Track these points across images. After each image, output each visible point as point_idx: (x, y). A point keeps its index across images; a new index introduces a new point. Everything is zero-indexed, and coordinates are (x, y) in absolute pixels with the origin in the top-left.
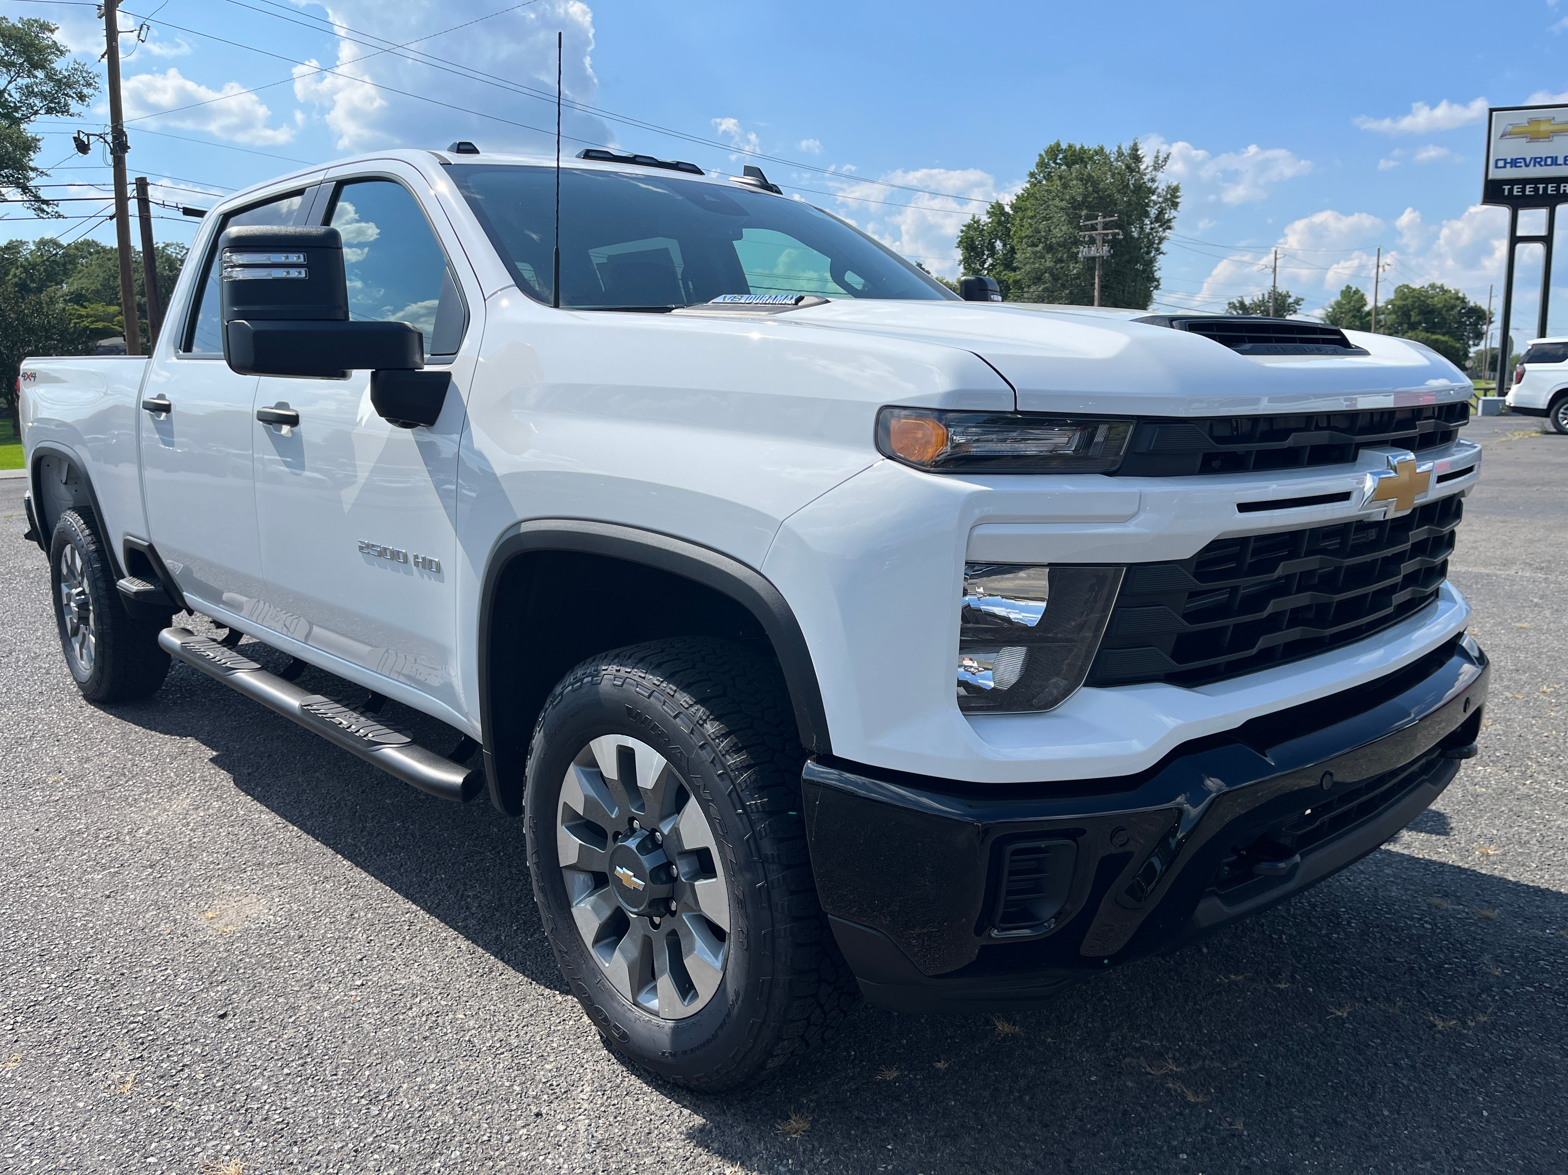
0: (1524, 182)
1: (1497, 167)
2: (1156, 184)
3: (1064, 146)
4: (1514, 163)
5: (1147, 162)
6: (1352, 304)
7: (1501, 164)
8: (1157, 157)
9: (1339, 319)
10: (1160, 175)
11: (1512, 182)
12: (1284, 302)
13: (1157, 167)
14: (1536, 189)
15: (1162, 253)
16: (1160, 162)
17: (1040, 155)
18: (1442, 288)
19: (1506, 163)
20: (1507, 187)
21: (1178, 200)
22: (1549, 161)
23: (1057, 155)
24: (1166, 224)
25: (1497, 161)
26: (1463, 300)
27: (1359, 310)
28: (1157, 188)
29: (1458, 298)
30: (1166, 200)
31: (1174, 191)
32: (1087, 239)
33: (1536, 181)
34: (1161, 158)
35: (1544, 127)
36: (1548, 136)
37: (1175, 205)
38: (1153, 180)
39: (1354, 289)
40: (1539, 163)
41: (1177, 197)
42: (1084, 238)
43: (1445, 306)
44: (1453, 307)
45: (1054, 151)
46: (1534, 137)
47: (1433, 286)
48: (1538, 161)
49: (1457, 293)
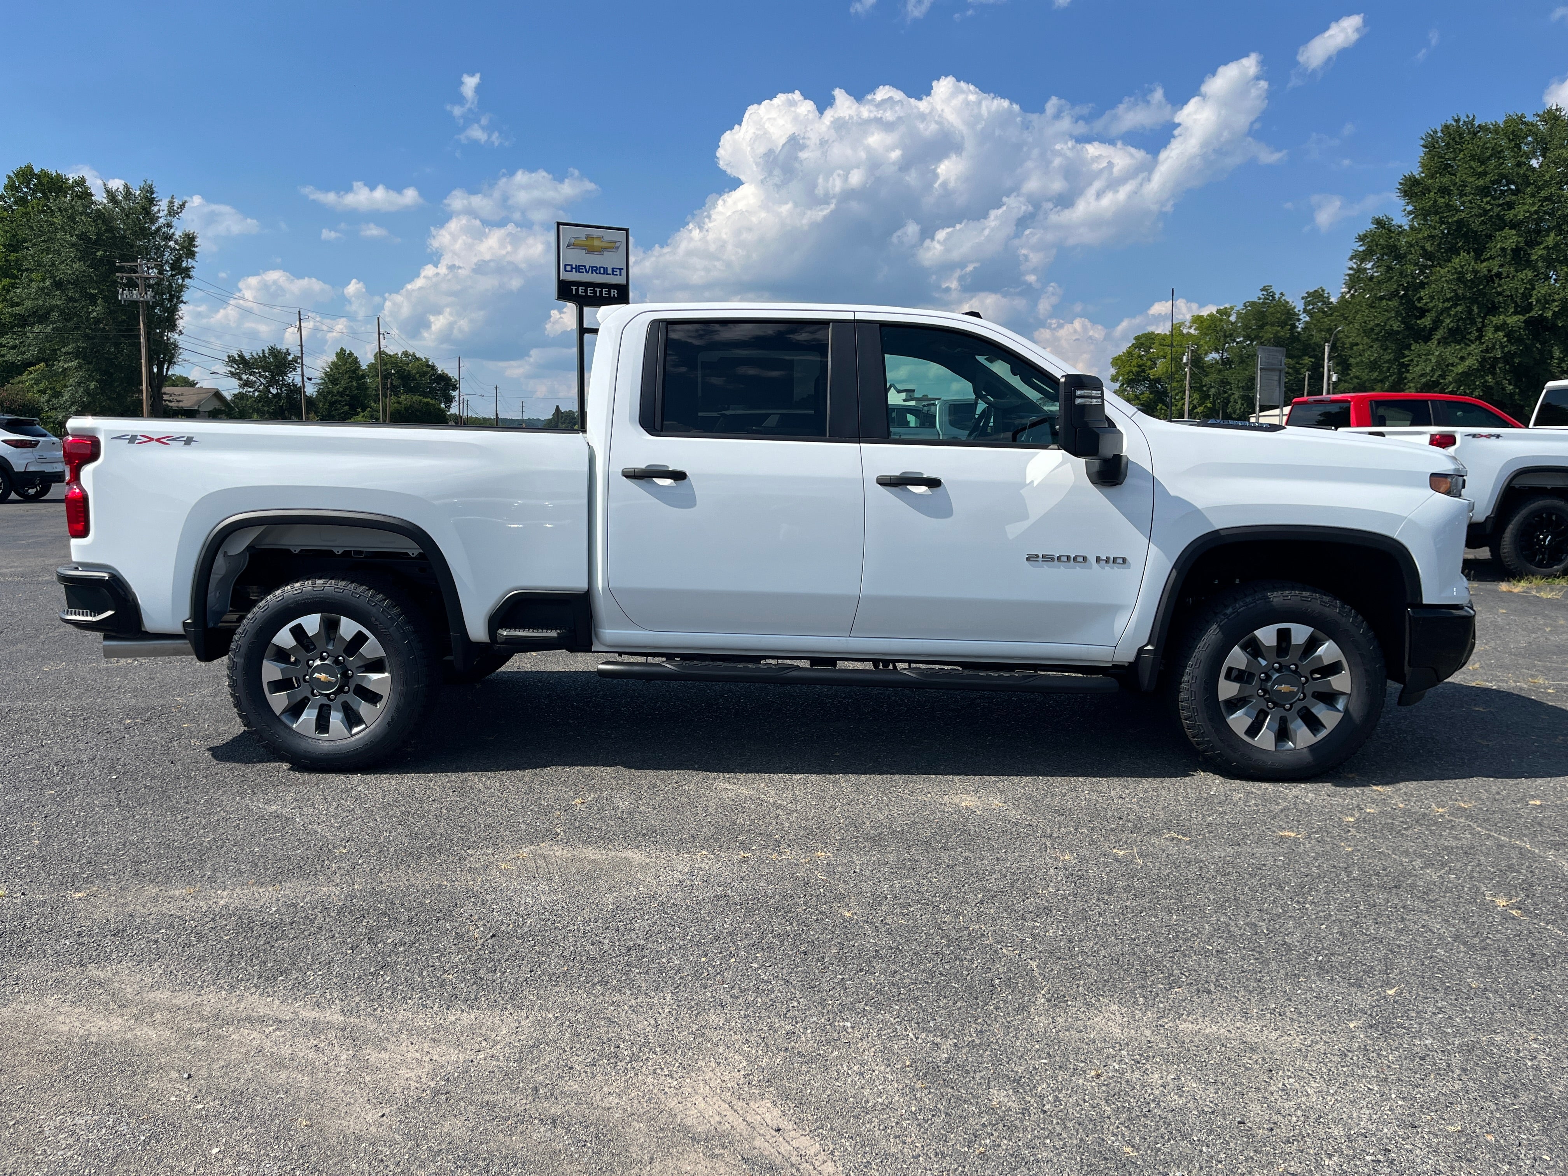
0: (586, 285)
1: (566, 271)
2: (172, 231)
3: (37, 171)
4: (578, 269)
5: (161, 207)
6: (348, 365)
7: (568, 268)
8: (171, 203)
9: (337, 379)
10: (175, 222)
11: (578, 284)
12: (285, 359)
13: (172, 212)
14: (595, 292)
15: (182, 302)
16: (175, 208)
17: (9, 177)
18: (414, 355)
19: (572, 268)
20: (574, 288)
21: (195, 249)
22: (602, 271)
23: (30, 180)
24: (186, 273)
25: (566, 265)
26: (433, 368)
27: (354, 371)
28: (173, 234)
29: (428, 366)
30: (182, 248)
31: (190, 239)
32: (125, 281)
33: (594, 285)
34: (176, 204)
35: (596, 243)
36: (601, 250)
37: (191, 254)
38: (169, 226)
39: (348, 352)
40: (595, 271)
41: (194, 246)
42: (122, 279)
43: (418, 373)
44: (424, 374)
45: (26, 174)
46: (591, 250)
47: (405, 354)
48: (595, 269)
49: (427, 361)
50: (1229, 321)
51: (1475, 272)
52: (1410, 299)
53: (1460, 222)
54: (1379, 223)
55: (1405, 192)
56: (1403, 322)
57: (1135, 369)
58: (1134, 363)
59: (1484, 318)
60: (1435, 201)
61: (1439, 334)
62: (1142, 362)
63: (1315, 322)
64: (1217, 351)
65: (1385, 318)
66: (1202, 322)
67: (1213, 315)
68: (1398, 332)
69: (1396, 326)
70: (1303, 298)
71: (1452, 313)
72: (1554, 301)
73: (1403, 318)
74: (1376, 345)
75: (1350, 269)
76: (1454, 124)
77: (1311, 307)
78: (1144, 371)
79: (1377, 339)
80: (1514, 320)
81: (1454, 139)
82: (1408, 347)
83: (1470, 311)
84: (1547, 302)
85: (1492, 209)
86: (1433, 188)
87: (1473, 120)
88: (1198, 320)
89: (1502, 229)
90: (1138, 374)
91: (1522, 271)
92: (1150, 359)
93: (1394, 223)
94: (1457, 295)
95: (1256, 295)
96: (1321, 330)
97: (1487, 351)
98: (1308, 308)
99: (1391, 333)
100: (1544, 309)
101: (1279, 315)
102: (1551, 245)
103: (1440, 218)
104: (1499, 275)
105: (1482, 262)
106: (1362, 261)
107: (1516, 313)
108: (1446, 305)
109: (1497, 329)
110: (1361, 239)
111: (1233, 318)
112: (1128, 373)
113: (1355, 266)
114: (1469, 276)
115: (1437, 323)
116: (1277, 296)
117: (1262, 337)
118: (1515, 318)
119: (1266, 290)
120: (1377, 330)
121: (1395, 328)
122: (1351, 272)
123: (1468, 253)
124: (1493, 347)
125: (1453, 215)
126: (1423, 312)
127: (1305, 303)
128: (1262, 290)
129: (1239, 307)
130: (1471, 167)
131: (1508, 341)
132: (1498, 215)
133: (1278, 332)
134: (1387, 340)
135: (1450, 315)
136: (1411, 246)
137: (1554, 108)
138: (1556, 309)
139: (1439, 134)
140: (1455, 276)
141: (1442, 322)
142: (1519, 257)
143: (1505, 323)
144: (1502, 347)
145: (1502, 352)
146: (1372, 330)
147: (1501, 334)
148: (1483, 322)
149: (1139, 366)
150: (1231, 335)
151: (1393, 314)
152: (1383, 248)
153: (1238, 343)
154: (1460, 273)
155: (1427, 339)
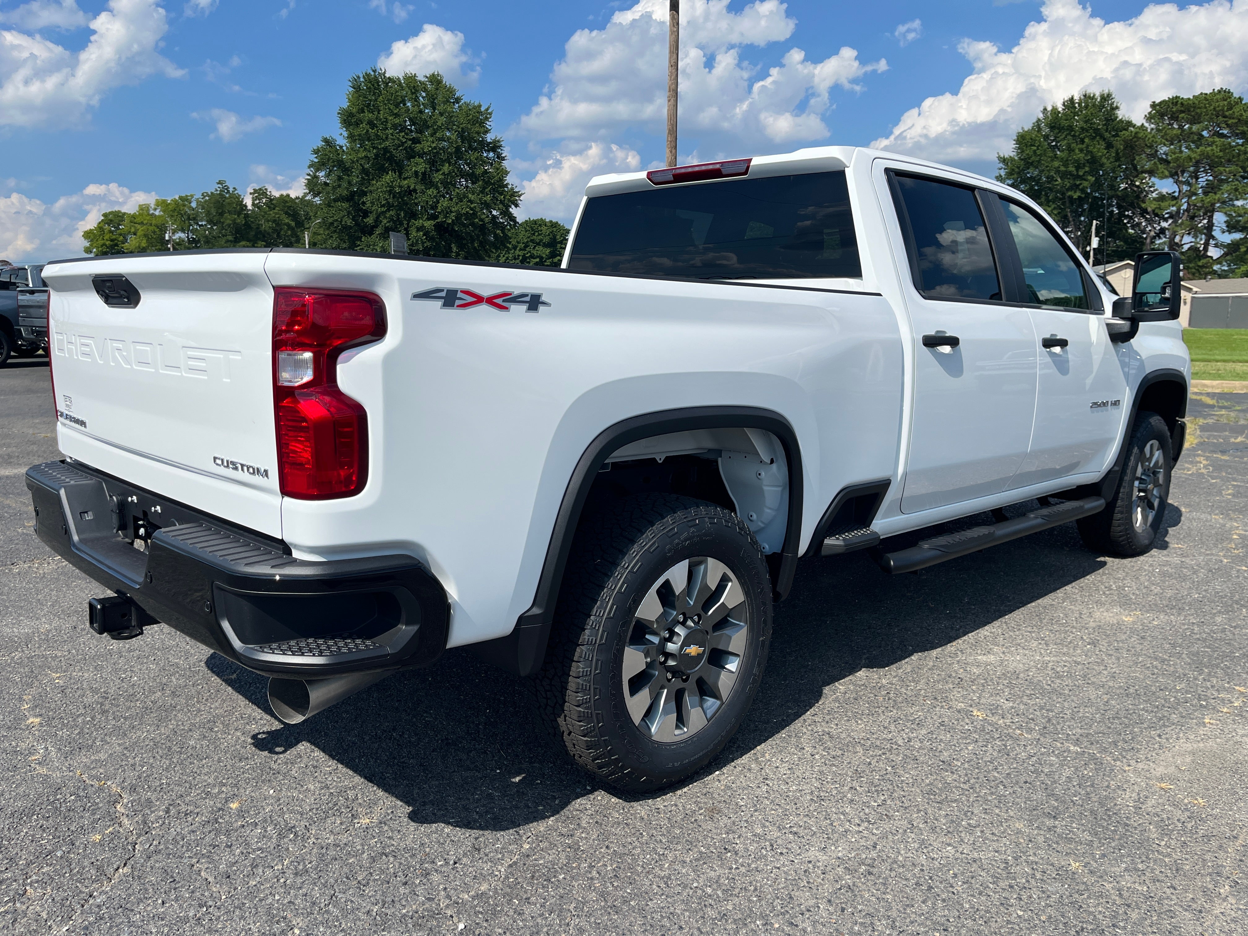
50: (191, 207)
51: (400, 187)
52: (355, 203)
53: (386, 150)
54: (326, 141)
55: (345, 120)
56: (353, 220)
57: (108, 243)
58: (107, 237)
59: (409, 221)
60: (368, 131)
61: (378, 231)
62: (114, 237)
63: (263, 214)
64: (183, 231)
65: (341, 215)
66: (167, 205)
67: (177, 201)
68: (351, 227)
69: (349, 222)
70: (251, 194)
71: (388, 216)
72: (451, 212)
73: (354, 217)
74: (335, 236)
75: (309, 175)
76: (373, 73)
77: (258, 201)
78: (117, 245)
79: (335, 231)
80: (429, 224)
81: (373, 85)
82: (360, 239)
83: (398, 215)
84: (447, 213)
85: (406, 142)
86: (365, 120)
87: (385, 72)
88: (162, 204)
89: (414, 158)
90: (112, 247)
91: (429, 189)
92: (121, 235)
93: (337, 143)
94: (388, 203)
95: (213, 188)
96: (268, 221)
97: (412, 245)
98: (256, 202)
99: (346, 228)
100: (446, 217)
101: (235, 206)
102: (446, 172)
103: (372, 144)
104: (415, 190)
105: (405, 179)
106: (318, 170)
107: (428, 219)
108: (383, 209)
109: (419, 229)
110: (316, 152)
111: (194, 205)
112: (102, 246)
113: (311, 173)
114: (397, 190)
115: (377, 221)
116: (231, 190)
117: (223, 223)
118: (429, 222)
119: (222, 184)
120: (335, 224)
121: (349, 224)
122: (309, 177)
123: (395, 173)
124: (417, 243)
125: (380, 144)
126: (366, 214)
127: (253, 198)
128: (218, 183)
129: (198, 196)
130: (389, 109)
131: (426, 239)
132: (410, 147)
133: (235, 219)
134: (343, 232)
135: (386, 217)
136: (353, 162)
137: (436, 73)
138: (454, 218)
139: (362, 79)
140: (388, 189)
141: (381, 222)
142: (425, 179)
143: (423, 226)
144: (423, 243)
145: (423, 246)
146: (332, 224)
147: (421, 233)
148: (408, 224)
149: (112, 240)
150: (194, 219)
151: (345, 213)
152: (333, 162)
153: (200, 226)
154: (390, 187)
155: (371, 234)
